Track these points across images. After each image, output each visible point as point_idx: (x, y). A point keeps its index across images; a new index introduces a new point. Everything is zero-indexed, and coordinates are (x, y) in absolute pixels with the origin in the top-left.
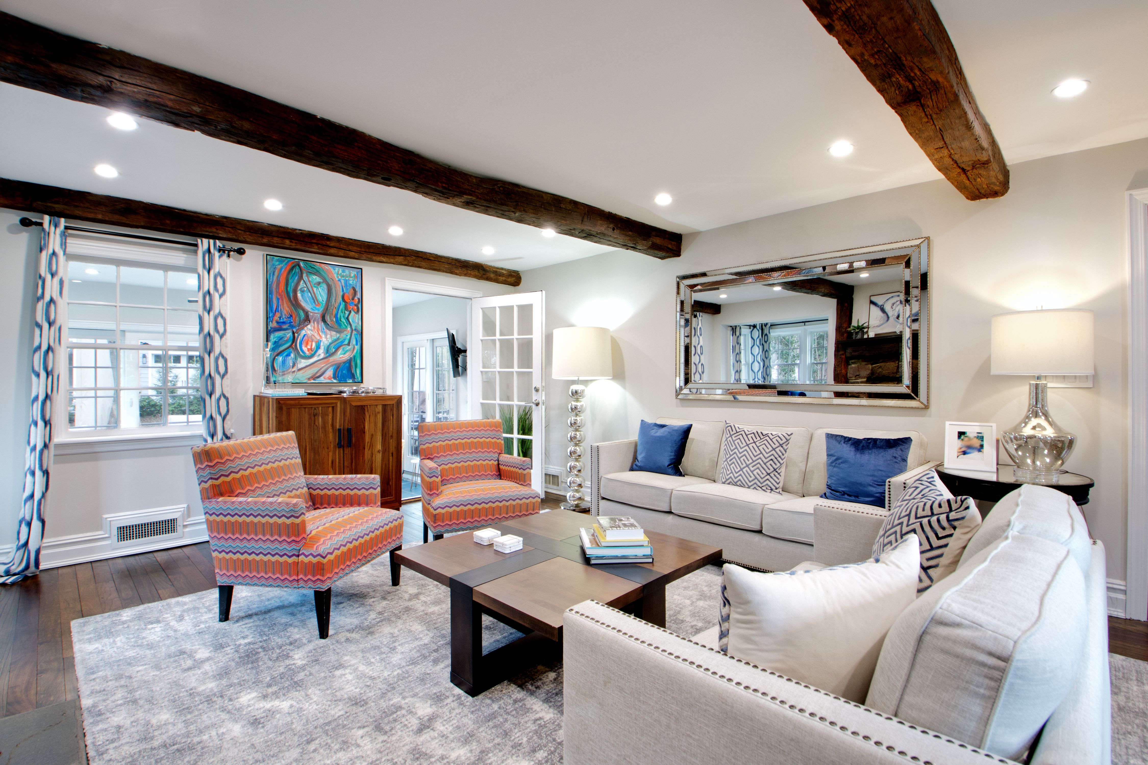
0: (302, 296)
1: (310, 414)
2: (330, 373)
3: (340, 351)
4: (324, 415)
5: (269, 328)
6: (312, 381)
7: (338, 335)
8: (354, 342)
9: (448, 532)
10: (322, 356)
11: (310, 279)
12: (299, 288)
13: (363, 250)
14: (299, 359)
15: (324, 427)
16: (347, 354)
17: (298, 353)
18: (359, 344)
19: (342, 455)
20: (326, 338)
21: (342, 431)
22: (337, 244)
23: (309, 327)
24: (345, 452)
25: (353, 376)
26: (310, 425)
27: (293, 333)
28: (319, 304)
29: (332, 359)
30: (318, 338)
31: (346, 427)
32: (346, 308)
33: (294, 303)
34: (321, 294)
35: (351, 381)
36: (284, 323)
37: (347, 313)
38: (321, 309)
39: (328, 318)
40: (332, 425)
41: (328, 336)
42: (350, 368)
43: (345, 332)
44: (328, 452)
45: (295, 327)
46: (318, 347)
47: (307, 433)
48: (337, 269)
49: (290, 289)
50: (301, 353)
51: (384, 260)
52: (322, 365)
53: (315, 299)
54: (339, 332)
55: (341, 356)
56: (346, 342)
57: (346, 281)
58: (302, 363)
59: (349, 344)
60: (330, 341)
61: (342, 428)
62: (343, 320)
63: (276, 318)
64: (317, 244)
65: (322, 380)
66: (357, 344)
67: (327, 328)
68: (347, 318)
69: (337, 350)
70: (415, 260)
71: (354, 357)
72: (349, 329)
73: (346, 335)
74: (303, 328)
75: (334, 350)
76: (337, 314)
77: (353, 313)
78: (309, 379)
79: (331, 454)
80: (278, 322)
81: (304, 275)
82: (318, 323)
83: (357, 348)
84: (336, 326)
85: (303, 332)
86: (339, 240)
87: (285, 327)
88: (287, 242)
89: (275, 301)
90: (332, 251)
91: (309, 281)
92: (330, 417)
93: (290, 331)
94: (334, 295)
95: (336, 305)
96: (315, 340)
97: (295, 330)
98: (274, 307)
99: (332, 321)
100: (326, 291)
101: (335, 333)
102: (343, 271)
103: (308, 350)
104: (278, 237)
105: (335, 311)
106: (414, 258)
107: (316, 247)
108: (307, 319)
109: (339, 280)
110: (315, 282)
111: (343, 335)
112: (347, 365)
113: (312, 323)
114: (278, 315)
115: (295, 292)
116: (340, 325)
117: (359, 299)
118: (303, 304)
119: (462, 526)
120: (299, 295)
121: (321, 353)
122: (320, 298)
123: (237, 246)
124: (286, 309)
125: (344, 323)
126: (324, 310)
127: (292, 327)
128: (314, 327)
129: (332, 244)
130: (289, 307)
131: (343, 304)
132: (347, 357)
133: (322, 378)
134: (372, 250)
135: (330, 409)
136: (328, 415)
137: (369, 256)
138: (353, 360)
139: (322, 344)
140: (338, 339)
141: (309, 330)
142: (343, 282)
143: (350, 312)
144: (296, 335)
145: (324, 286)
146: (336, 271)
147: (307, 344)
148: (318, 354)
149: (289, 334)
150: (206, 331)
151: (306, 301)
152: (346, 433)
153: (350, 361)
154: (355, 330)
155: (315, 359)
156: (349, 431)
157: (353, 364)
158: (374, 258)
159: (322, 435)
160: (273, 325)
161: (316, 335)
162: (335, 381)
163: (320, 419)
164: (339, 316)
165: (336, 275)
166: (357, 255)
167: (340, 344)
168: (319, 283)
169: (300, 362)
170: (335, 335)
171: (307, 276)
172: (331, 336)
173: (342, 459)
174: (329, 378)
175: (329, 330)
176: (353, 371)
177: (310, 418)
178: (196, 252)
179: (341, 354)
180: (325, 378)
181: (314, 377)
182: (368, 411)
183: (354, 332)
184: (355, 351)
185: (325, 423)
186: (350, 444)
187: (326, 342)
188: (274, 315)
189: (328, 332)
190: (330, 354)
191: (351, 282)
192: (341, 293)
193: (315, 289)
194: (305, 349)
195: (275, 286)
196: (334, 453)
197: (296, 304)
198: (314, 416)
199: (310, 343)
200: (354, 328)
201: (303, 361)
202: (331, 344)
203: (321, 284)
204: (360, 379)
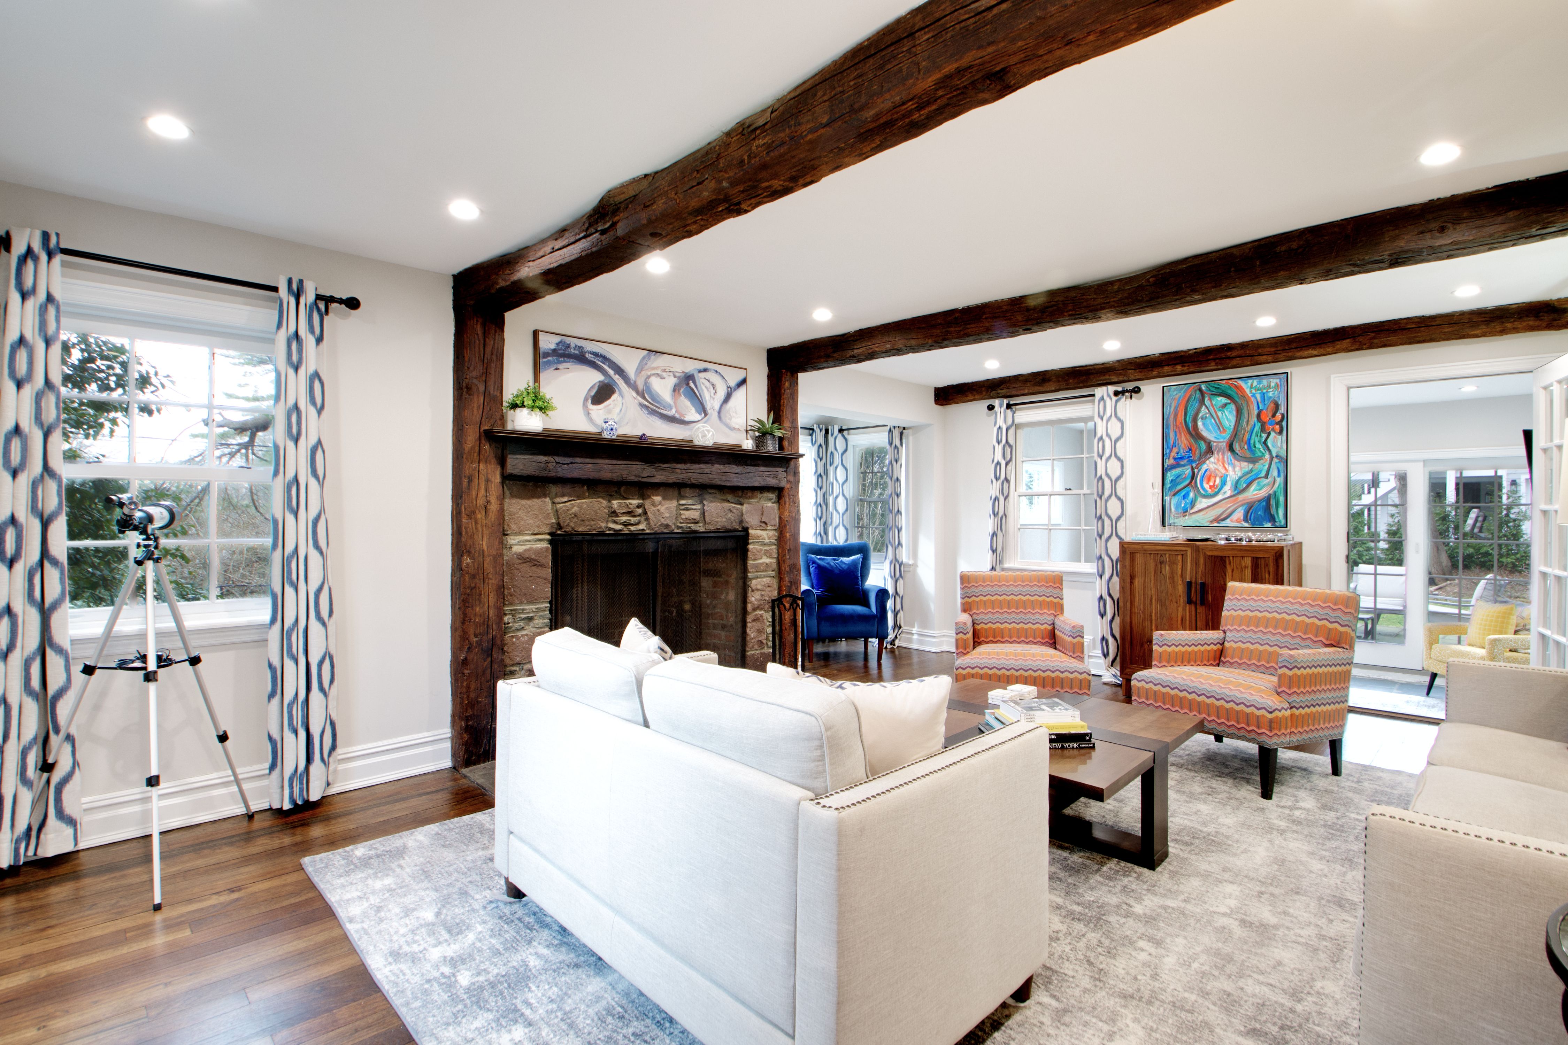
0: (1204, 424)
1: (1155, 562)
2: (1239, 514)
3: (1254, 487)
4: (1173, 563)
5: (1166, 466)
6: (1216, 524)
7: (1251, 466)
8: (1275, 473)
9: (1230, 736)
10: (1228, 494)
11: (1214, 403)
12: (1200, 415)
13: (1279, 348)
14: (1199, 499)
15: (1172, 577)
16: (1264, 489)
17: (1199, 491)
18: (1282, 475)
19: (1193, 613)
20: (1235, 470)
21: (1193, 585)
22: (1241, 352)
23: (1212, 459)
24: (1198, 611)
25: (1272, 519)
26: (1155, 572)
27: (1193, 469)
28: (1224, 431)
29: (1241, 497)
30: (1223, 471)
31: (1199, 581)
32: (1263, 429)
33: (1194, 433)
34: (1228, 417)
35: (1269, 525)
36: (1181, 458)
37: (1264, 436)
38: (1227, 436)
39: (1236, 446)
40: (1182, 576)
41: (1237, 469)
42: (1268, 507)
43: (1261, 461)
44: (1178, 607)
45: (1195, 461)
46: (1224, 483)
47: (1153, 582)
48: (1250, 382)
49: (1189, 419)
50: (1202, 492)
51: (1315, 353)
52: (1228, 506)
53: (1220, 426)
54: (1253, 460)
55: (1255, 493)
56: (1263, 474)
57: (1263, 395)
58: (1202, 503)
59: (1266, 476)
60: (1240, 474)
61: (1194, 580)
62: (1258, 445)
63: (1173, 454)
64: (1214, 360)
65: (1228, 523)
66: (1279, 475)
67: (1235, 458)
68: (1265, 443)
69: (1249, 485)
70: (1374, 338)
71: (1275, 492)
72: (1267, 456)
73: (1262, 467)
74: (1204, 462)
75: (1244, 486)
76: (1250, 440)
77: (1273, 434)
78: (1211, 522)
79: (1180, 609)
80: (1175, 459)
81: (1206, 399)
82: (1223, 454)
83: (1280, 481)
84: (1248, 454)
85: (1204, 467)
86: (1243, 346)
87: (1182, 463)
88: (1179, 367)
89: (1172, 435)
90: (1234, 362)
91: (1212, 405)
92: (1180, 567)
93: (1189, 467)
94: (1246, 416)
95: (1249, 428)
96: (1220, 475)
97: (1194, 465)
98: (1171, 442)
99: (1242, 448)
100: (1235, 413)
101: (1246, 464)
102: (1259, 383)
103: (1211, 487)
104: (1168, 365)
105: (1247, 436)
106: (1373, 335)
107: (1213, 364)
108: (1210, 451)
109: (1254, 396)
110: (1220, 404)
111: (1258, 466)
112: (1264, 503)
113: (1215, 455)
114: (1175, 450)
115: (1195, 421)
116: (1253, 452)
117: (1283, 415)
118: (1205, 433)
119: (1243, 733)
120: (1200, 424)
121: (1228, 490)
122: (1226, 423)
123: (1130, 386)
124: (1184, 441)
125: (1259, 450)
126: (1231, 437)
127: (1191, 462)
128: (1218, 460)
129: (1235, 353)
130: (1187, 439)
131: (1258, 426)
132: (1263, 493)
133: (1228, 521)
134: (1294, 345)
135: (1180, 557)
136: (1177, 564)
137: (1290, 354)
138: (1273, 497)
139: (1228, 479)
140: (1251, 471)
141: (1211, 464)
142: (1258, 396)
143: (1269, 434)
144: (1196, 470)
145: (1232, 407)
146: (1249, 384)
147: (1209, 480)
148: (1222, 491)
149: (1188, 471)
150: (1099, 475)
151: (1208, 430)
152: (1198, 587)
153: (1268, 499)
154: (1277, 456)
155: (1219, 497)
156: (1203, 585)
157: (1273, 502)
158: (1298, 354)
159: (1169, 586)
160: (1170, 462)
161: (1221, 468)
162: (1246, 525)
163: (1168, 568)
164: (1252, 442)
165: (1248, 391)
166: (1270, 358)
167: (1254, 477)
168: (1225, 405)
169: (1201, 502)
170: (1246, 466)
171: (1210, 399)
172: (1241, 468)
173: (1194, 618)
174: (1238, 521)
175: (1238, 461)
176: (1273, 511)
177: (1156, 566)
178: (1093, 401)
179: (1255, 490)
180: (1232, 521)
181: (1218, 519)
182: (1230, 563)
183: (1275, 460)
184: (1276, 485)
185: (1172, 572)
186: (1203, 601)
187: (1234, 476)
188: (1171, 451)
189: (1237, 463)
190: (1238, 489)
191: (1271, 394)
192: (1256, 412)
193: (1219, 414)
194: (1206, 486)
195: (1171, 419)
196: (1184, 609)
197: (1196, 435)
198: (1161, 563)
199: (1212, 480)
200: (1274, 455)
201: (1204, 500)
202: (1240, 478)
203: (1228, 406)
204: (1283, 522)
